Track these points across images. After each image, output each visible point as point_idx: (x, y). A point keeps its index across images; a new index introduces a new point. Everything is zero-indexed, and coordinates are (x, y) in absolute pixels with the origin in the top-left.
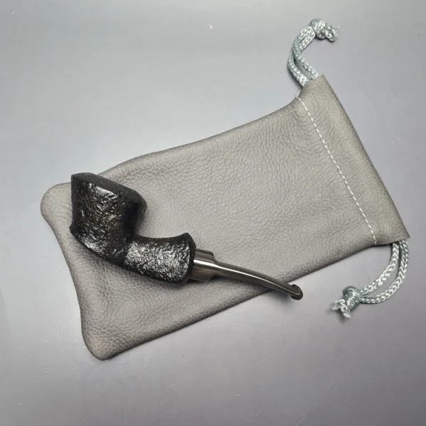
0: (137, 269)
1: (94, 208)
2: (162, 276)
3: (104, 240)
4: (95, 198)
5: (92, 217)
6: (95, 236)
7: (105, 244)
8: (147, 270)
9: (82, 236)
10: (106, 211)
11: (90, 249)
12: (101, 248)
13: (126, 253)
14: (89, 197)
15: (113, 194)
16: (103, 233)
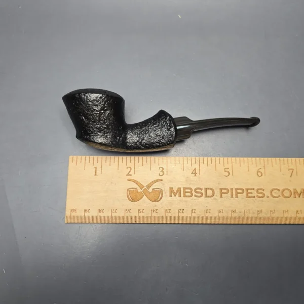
0: (138, 146)
1: (92, 111)
2: (158, 144)
3: (108, 132)
4: (90, 103)
5: (93, 118)
6: (100, 132)
7: (109, 136)
8: (146, 144)
9: (90, 136)
10: (101, 110)
11: (100, 144)
12: (107, 140)
13: (126, 138)
14: (84, 104)
15: (101, 95)
16: (105, 128)
